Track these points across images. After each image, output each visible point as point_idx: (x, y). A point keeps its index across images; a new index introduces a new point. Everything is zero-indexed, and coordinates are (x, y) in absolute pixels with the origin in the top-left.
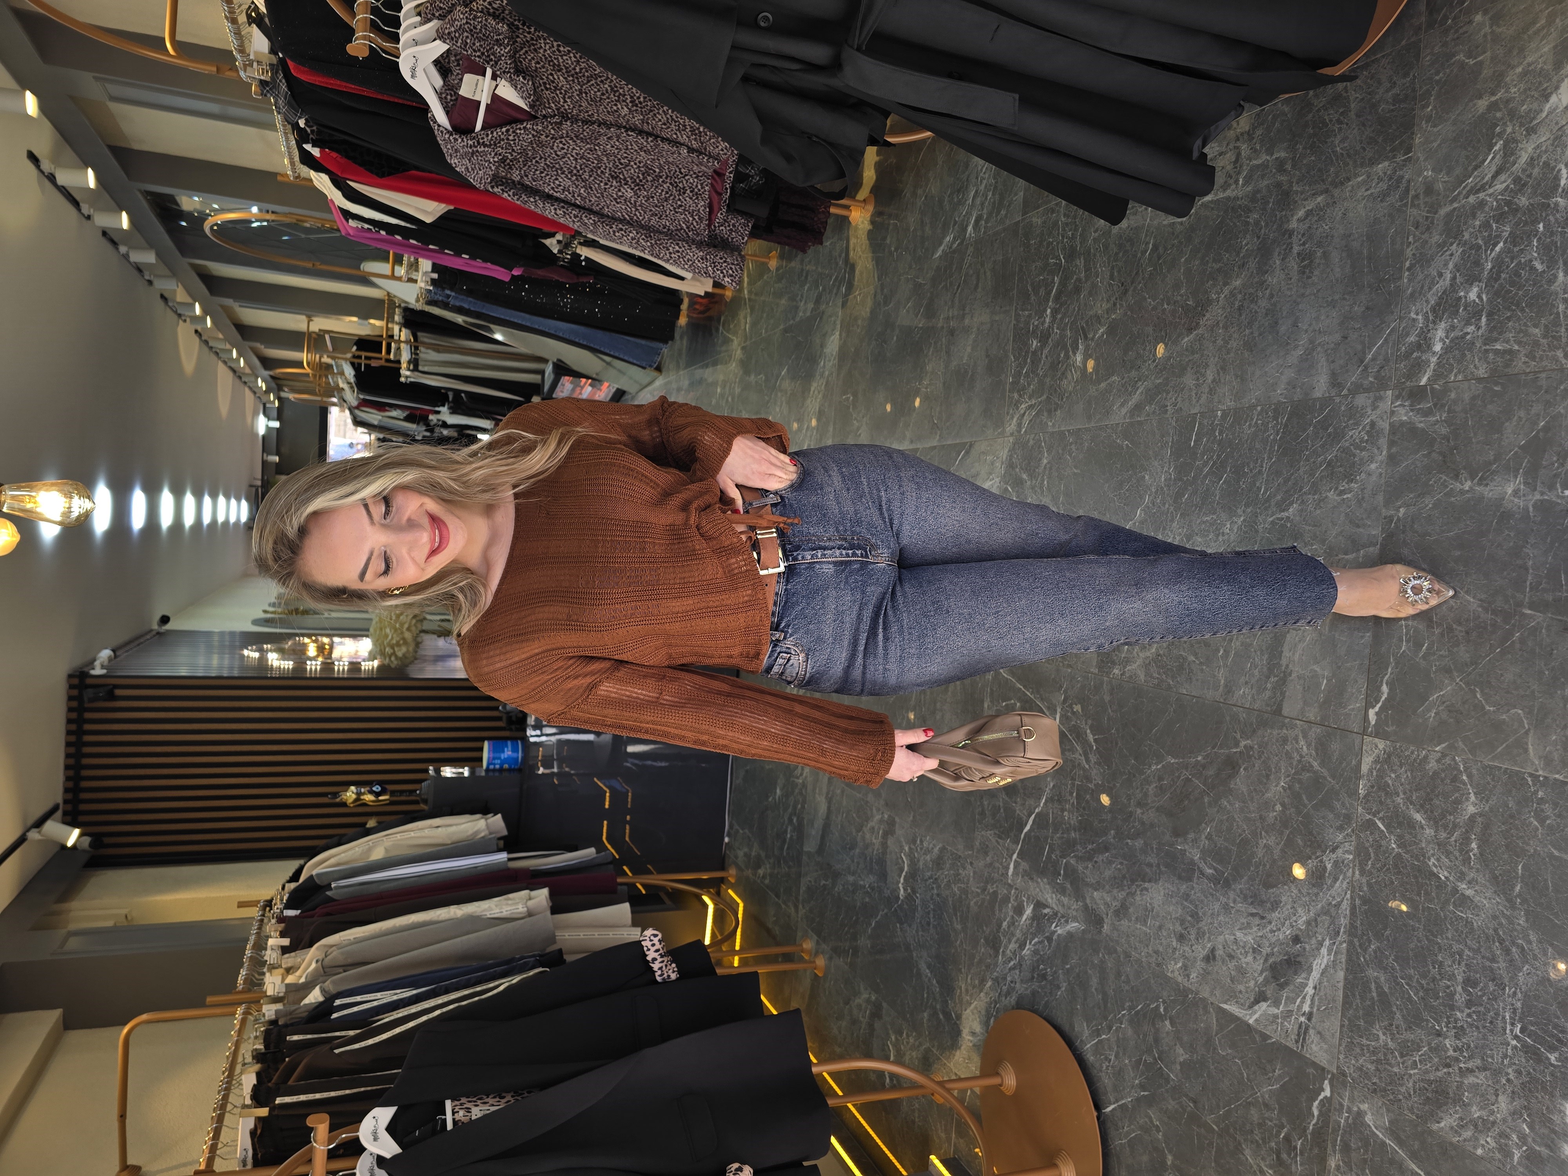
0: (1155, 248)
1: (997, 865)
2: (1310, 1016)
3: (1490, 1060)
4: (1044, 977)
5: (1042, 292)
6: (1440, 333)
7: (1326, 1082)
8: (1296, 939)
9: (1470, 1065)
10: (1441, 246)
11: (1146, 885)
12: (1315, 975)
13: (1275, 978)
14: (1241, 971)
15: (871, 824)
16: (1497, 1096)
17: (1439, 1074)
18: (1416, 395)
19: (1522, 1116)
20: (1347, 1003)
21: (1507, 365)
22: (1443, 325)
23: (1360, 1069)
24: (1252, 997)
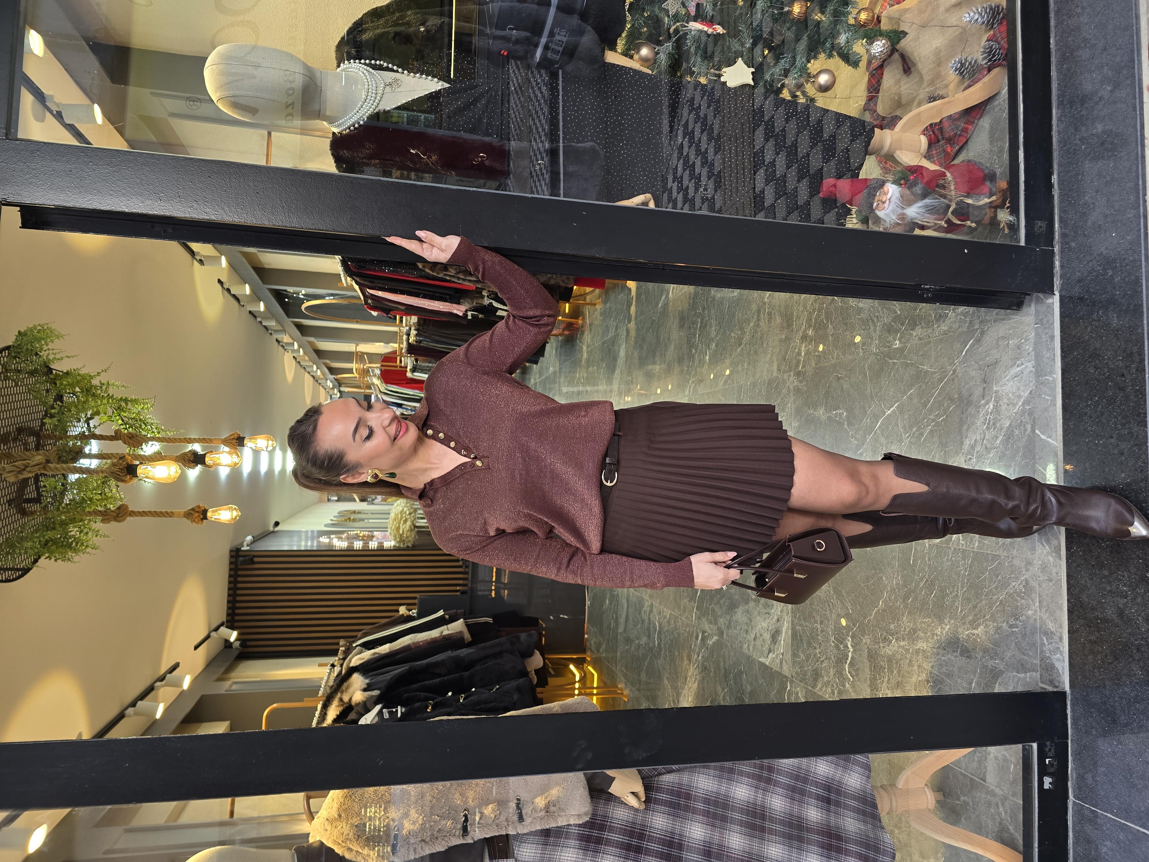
0: (728, 308)
1: (689, 616)
2: (783, 654)
3: (827, 654)
4: (706, 668)
5: (695, 326)
6: (803, 348)
7: (788, 682)
8: (778, 620)
9: (823, 658)
10: (802, 312)
11: (736, 610)
12: (784, 634)
13: (773, 640)
14: (764, 640)
15: (644, 609)
16: (830, 669)
17: (816, 666)
18: (798, 374)
20: (792, 644)
21: (819, 362)
22: (804, 345)
23: (796, 673)
24: (767, 652)
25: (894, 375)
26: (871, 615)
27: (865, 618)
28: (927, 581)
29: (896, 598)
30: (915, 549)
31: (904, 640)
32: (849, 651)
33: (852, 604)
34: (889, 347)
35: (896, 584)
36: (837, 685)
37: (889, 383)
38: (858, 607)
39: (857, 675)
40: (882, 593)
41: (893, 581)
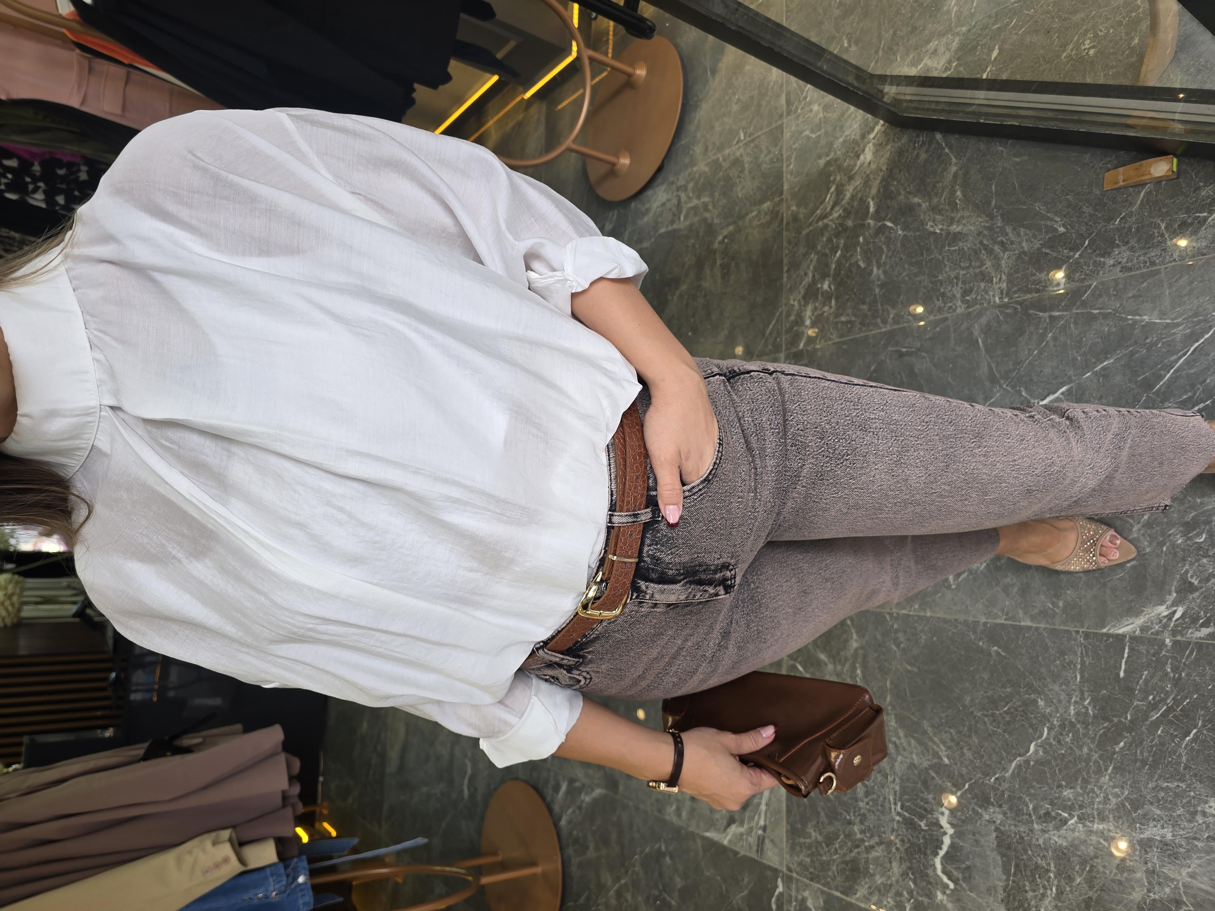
2: (764, 829)
3: (883, 835)
6: (809, 313)
7: (779, 880)
9: (872, 842)
10: (804, 255)
15: (441, 738)
16: (891, 863)
17: (853, 854)
18: (797, 357)
19: (908, 874)
20: (789, 811)
22: (810, 308)
23: (800, 864)
24: (725, 823)
25: (1055, 339)
26: (1005, 769)
27: (987, 774)
28: (1170, 710)
29: (1076, 739)
30: (1131, 649)
31: (1103, 819)
32: (945, 833)
33: (949, 748)
34: (1038, 291)
35: (1077, 714)
36: (910, 893)
37: (1040, 353)
38: (968, 754)
39: (968, 879)
40: (1035, 730)
41: (1067, 708)
